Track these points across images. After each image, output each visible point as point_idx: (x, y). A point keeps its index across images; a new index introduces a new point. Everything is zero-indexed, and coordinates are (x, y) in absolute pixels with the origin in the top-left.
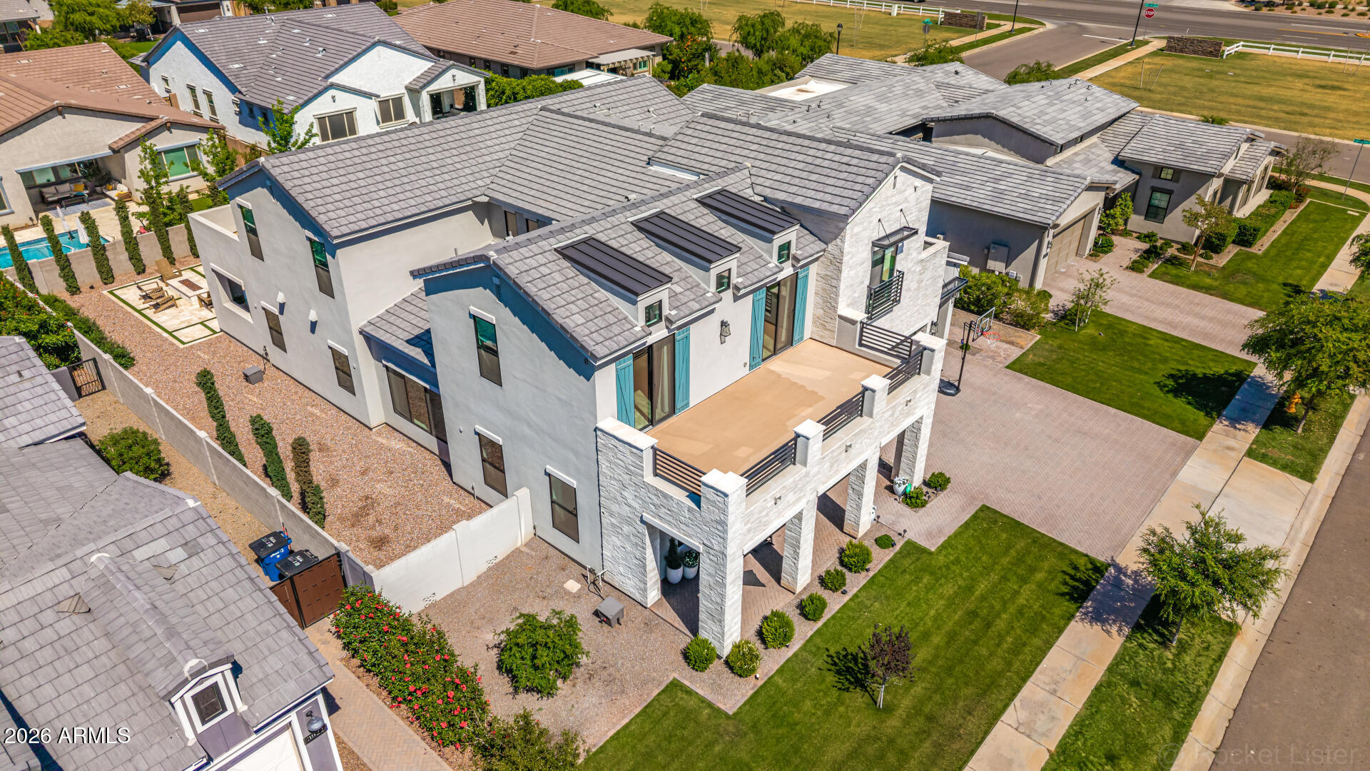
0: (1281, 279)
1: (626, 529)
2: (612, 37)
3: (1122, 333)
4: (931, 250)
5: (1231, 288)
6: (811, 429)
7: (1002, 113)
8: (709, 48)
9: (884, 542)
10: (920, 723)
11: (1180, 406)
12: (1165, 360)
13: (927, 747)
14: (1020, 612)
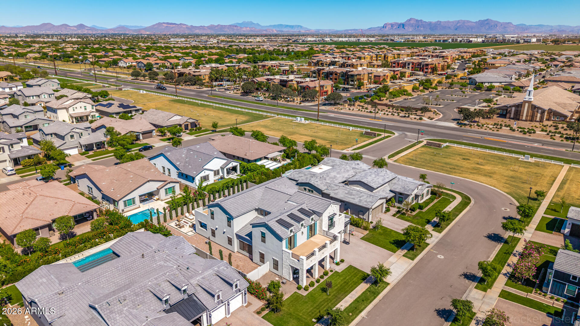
0: (426, 218)
1: (287, 267)
2: (271, 149)
3: (386, 231)
4: (341, 216)
5: (414, 220)
6: (317, 250)
7: (363, 181)
8: (296, 151)
9: (332, 271)
10: (334, 297)
11: (393, 247)
12: (393, 237)
13: (335, 300)
14: (353, 282)
